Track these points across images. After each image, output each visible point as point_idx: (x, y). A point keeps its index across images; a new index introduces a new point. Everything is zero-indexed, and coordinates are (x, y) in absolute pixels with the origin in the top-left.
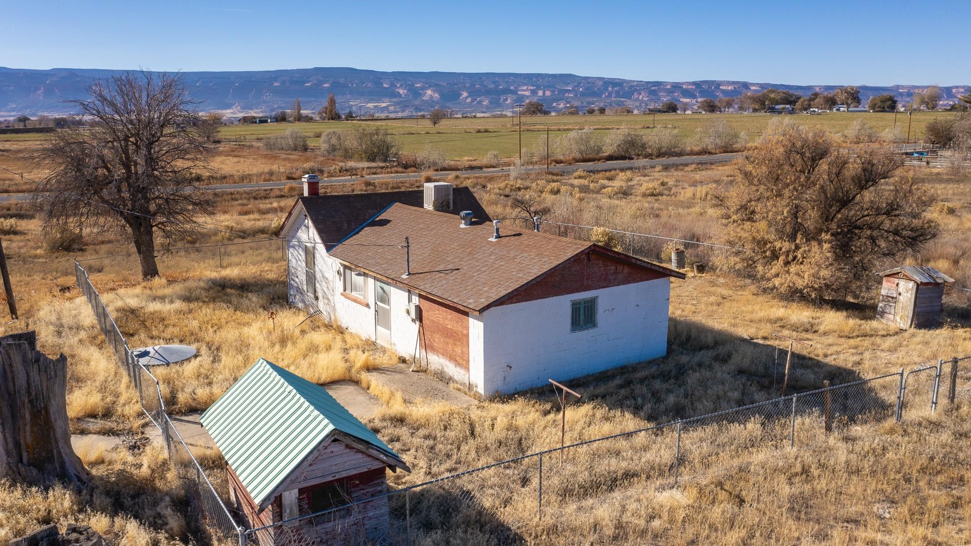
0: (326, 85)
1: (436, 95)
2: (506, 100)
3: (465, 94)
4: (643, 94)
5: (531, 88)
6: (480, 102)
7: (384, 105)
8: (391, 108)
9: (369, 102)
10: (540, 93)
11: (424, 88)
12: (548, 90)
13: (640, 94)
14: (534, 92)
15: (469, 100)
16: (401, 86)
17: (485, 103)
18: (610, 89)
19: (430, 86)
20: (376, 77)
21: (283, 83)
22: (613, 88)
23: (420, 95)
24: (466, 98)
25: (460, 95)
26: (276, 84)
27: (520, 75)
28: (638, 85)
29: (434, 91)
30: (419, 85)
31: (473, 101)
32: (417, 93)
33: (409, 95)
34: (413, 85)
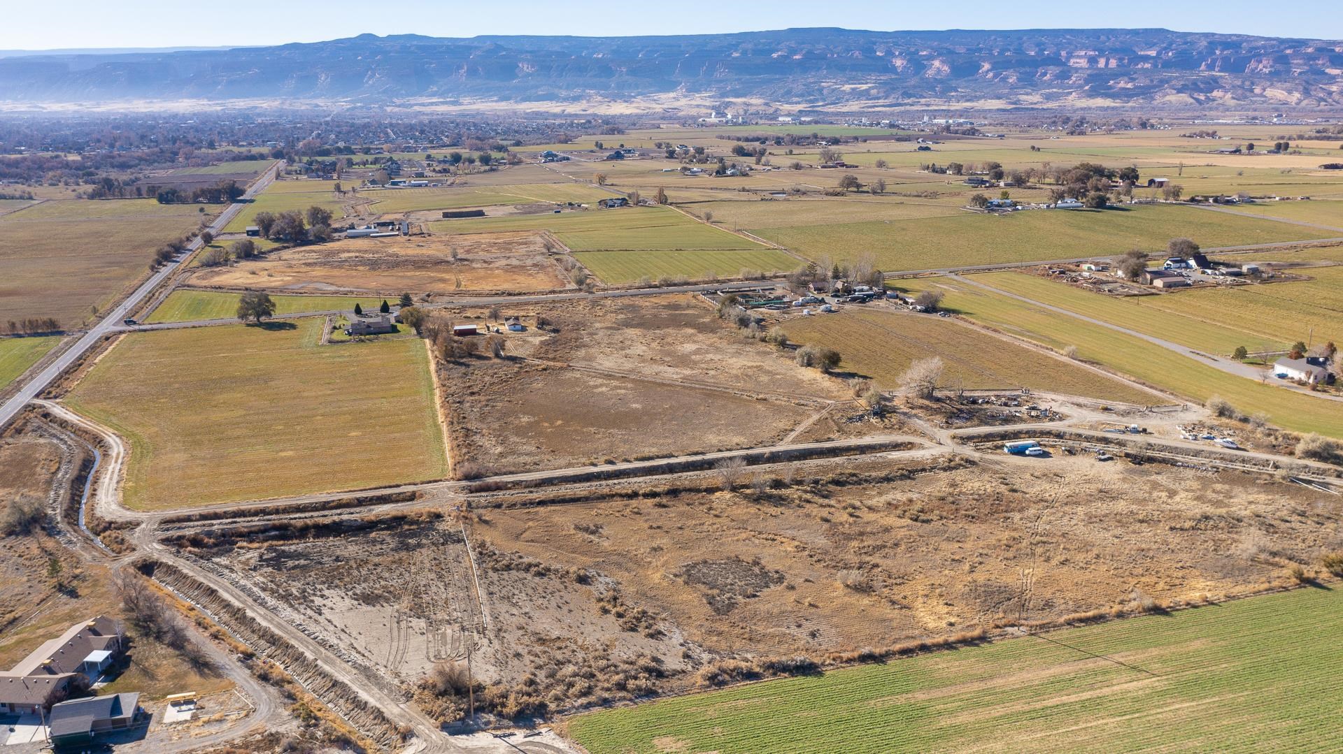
0: (797, 57)
1: (946, 68)
2: (1045, 74)
3: (987, 66)
4: (1265, 62)
5: (1092, 53)
6: (1004, 79)
7: (864, 87)
8: (874, 92)
9: (847, 82)
10: (1102, 63)
11: (930, 58)
12: (1113, 58)
13: (1261, 62)
14: (1092, 61)
15: (990, 75)
16: (901, 54)
17: (1011, 81)
18: (1218, 52)
19: (940, 55)
20: (867, 40)
21: (744, 53)
22: (1222, 51)
23: (924, 67)
24: (987, 72)
25: (979, 67)
26: (735, 55)
27: (1082, 31)
28: (1264, 47)
29: (943, 62)
30: (925, 53)
31: (995, 76)
32: (918, 65)
33: (909, 68)
34: (916, 52)
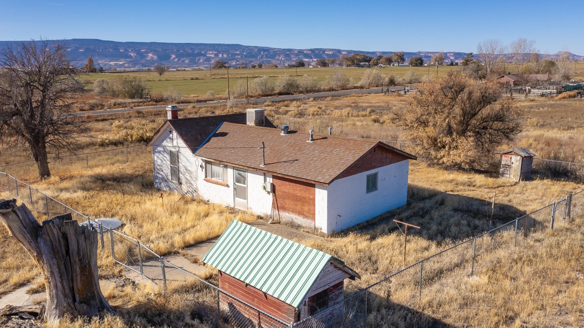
0: (81, 50)
1: (155, 57)
2: (200, 60)
3: (173, 56)
4: (282, 56)
5: (215, 52)
6: (183, 61)
7: (121, 63)
8: (126, 65)
9: (110, 61)
10: (220, 56)
11: (147, 53)
12: (225, 54)
13: (280, 56)
14: (216, 55)
15: (176, 60)
16: (132, 51)
17: (186, 62)
18: (262, 53)
19: (151, 51)
20: (115, 45)
22: (264, 52)
23: (145, 56)
24: (174, 58)
25: (170, 57)
27: (208, 44)
28: (278, 51)
29: (153, 54)
30: (143, 51)
31: (179, 60)
32: (142, 56)
33: (137, 57)
34: (139, 50)
